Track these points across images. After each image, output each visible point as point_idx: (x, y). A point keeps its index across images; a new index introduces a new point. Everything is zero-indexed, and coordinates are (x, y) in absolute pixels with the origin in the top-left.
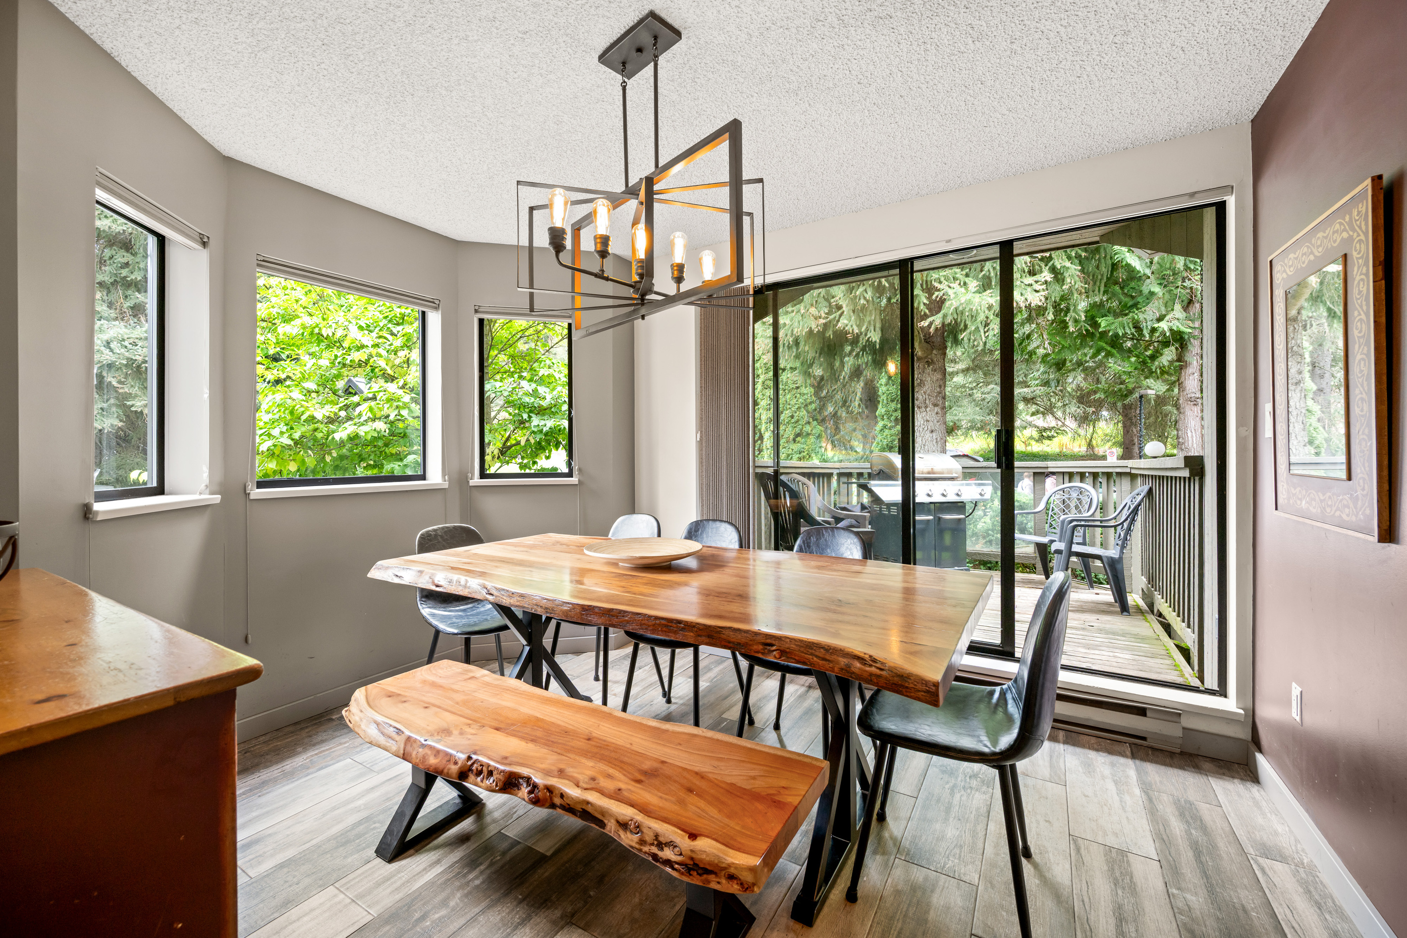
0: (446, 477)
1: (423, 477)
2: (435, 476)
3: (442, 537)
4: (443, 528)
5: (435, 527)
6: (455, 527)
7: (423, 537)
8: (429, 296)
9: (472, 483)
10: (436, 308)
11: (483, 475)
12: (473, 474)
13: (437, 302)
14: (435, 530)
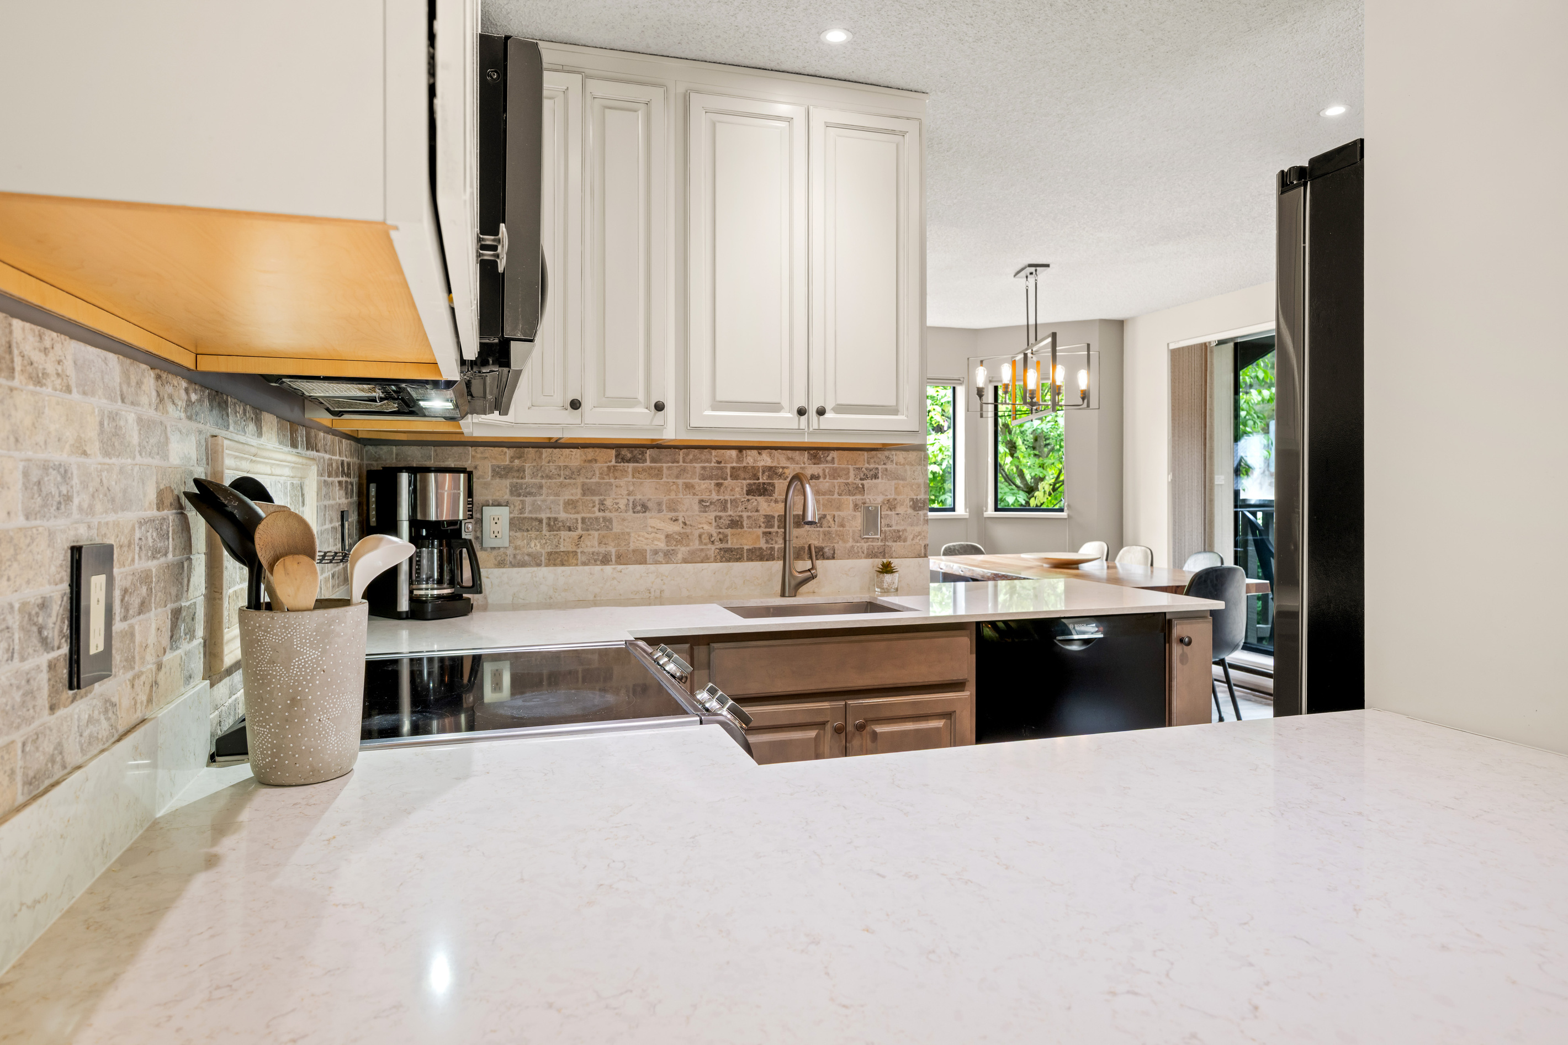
0: (968, 510)
1: (953, 510)
2: (961, 510)
3: (958, 550)
4: (959, 545)
5: (954, 544)
6: (967, 545)
7: (946, 550)
8: (956, 377)
9: (986, 514)
10: (961, 384)
11: (996, 509)
12: (987, 508)
13: (962, 380)
14: (954, 546)
